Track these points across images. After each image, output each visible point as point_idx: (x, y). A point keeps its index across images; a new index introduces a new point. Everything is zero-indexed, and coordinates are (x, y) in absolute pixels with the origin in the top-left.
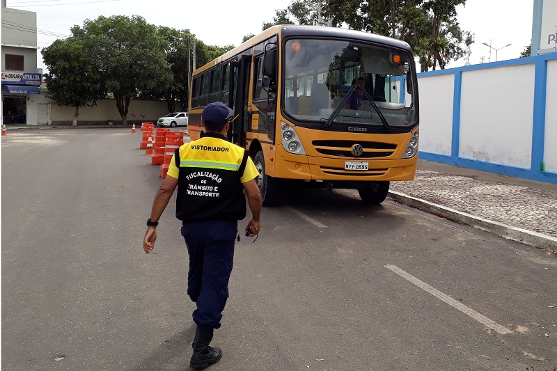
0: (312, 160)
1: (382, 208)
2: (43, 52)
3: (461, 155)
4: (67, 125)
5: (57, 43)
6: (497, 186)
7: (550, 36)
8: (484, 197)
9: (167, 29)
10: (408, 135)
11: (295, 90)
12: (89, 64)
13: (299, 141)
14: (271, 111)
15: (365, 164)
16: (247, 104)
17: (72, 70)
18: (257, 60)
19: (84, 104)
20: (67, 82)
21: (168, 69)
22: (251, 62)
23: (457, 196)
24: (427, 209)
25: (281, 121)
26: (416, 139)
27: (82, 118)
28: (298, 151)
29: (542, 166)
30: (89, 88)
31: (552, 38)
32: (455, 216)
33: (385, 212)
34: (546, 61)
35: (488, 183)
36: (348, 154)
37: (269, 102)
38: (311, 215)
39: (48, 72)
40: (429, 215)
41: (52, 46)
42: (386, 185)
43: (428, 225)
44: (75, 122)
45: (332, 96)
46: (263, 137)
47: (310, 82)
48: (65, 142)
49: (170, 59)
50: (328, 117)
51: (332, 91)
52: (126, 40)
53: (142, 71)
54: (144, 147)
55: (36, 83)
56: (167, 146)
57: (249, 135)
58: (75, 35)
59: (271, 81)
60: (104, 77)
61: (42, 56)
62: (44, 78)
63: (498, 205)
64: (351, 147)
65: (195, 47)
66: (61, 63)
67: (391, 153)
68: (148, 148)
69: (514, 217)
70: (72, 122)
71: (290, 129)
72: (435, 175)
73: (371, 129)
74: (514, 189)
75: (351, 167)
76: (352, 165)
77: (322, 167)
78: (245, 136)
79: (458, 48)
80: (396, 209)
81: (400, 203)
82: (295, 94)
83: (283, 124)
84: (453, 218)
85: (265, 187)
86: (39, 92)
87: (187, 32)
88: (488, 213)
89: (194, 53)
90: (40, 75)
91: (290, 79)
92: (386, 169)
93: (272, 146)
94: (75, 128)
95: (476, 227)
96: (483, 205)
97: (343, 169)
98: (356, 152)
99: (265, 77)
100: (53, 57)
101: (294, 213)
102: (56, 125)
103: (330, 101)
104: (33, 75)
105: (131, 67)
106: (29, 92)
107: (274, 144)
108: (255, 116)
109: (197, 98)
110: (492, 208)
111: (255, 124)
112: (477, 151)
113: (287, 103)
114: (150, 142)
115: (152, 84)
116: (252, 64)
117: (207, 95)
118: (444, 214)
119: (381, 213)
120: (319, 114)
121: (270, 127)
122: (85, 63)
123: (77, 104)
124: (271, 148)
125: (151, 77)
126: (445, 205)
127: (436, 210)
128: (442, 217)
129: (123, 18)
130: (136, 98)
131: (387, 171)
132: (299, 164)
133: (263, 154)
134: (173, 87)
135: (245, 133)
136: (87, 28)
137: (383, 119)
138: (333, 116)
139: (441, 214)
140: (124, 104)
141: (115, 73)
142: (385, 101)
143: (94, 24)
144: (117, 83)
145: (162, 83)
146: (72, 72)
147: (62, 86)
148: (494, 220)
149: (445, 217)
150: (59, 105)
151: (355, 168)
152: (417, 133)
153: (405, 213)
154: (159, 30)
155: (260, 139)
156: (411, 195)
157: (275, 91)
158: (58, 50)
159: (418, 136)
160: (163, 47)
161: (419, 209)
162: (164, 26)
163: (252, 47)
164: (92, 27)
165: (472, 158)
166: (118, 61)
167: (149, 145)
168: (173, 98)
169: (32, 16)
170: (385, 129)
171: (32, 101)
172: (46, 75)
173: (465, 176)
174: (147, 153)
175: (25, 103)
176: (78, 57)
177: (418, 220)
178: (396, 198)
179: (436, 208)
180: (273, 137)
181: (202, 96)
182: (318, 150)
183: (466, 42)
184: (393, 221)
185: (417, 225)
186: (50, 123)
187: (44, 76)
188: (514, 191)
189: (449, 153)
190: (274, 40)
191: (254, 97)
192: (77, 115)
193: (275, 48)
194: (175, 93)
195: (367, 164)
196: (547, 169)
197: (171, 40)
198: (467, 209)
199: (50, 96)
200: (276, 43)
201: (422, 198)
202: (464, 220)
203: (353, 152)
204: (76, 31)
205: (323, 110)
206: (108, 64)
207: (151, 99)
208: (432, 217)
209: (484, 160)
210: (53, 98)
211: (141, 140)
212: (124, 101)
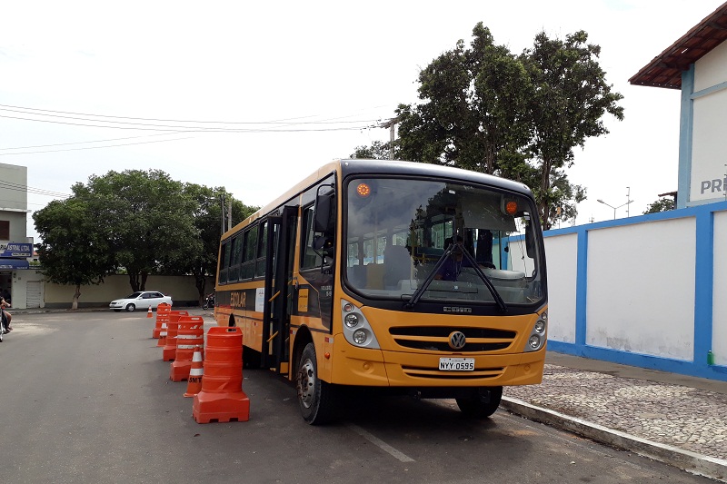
0: (389, 357)
1: (491, 424)
2: (34, 216)
3: (589, 343)
4: (66, 307)
5: (53, 204)
6: (650, 387)
7: (703, 183)
8: (638, 404)
9: (195, 187)
10: (532, 317)
11: (361, 256)
12: (95, 231)
13: (368, 327)
14: (326, 285)
15: (468, 362)
16: (292, 275)
17: (71, 238)
18: (306, 210)
19: (87, 282)
20: (64, 253)
21: (196, 237)
22: (297, 216)
23: (598, 403)
24: (559, 425)
25: (341, 299)
26: (544, 323)
27: (85, 298)
28: (367, 344)
29: (710, 357)
30: (94, 260)
31: (706, 185)
32: (604, 437)
33: (498, 430)
34: (712, 213)
35: (636, 383)
36: (443, 347)
37: (323, 272)
38: (387, 439)
39: (41, 241)
40: (564, 434)
41: (46, 209)
42: (498, 390)
43: (567, 452)
44: (75, 304)
45: (416, 264)
46: (315, 323)
47: (382, 245)
48: (55, 330)
49: (199, 223)
50: (413, 292)
51: (416, 255)
52: (144, 200)
53: (163, 239)
54: (156, 336)
55: (25, 255)
56: (180, 337)
57: (294, 320)
58: (77, 195)
59: (327, 242)
60: (113, 248)
61: (33, 221)
62: (35, 249)
63: (663, 416)
64: (448, 336)
65: (230, 208)
66: (58, 230)
67: (507, 345)
68: (161, 337)
69: (694, 437)
70: (71, 304)
71: (356, 310)
72: (557, 371)
73: (478, 310)
74: (679, 391)
75: (449, 366)
76: (450, 363)
77: (404, 367)
78: (289, 321)
79: (567, 206)
80: (512, 425)
81: (517, 414)
82: (361, 262)
83: (345, 303)
84: (601, 440)
85: (317, 396)
86: (27, 266)
87: (222, 190)
88: (654, 431)
89: (229, 215)
90: (31, 246)
91: (354, 243)
92: (500, 369)
93: (328, 335)
94: (75, 311)
95: (640, 454)
96: (641, 417)
97: (437, 369)
98: (456, 344)
99: (317, 234)
100: (47, 223)
101: (362, 436)
102: (50, 308)
103: (413, 269)
104: (21, 245)
105: (149, 234)
106: (15, 267)
107: (331, 332)
108: (303, 292)
109: (226, 270)
110: (656, 422)
111: (303, 305)
112: (612, 336)
113: (349, 273)
114: (164, 330)
115: (175, 255)
116: (299, 218)
117: (238, 266)
118: (586, 433)
119: (493, 433)
120: (400, 288)
121: (325, 308)
122: (89, 230)
123: (79, 282)
124: (327, 340)
125: (175, 246)
126: (585, 416)
127: (574, 427)
128: (584, 437)
129: (139, 173)
130: (154, 272)
131: (503, 372)
132: (369, 363)
133: (314, 348)
134: (204, 259)
135: (289, 317)
136: (93, 187)
137: (495, 295)
138: (421, 290)
139: (582, 433)
140: (140, 281)
141: (127, 242)
142: (495, 268)
143: (102, 181)
144: (130, 255)
145: (189, 254)
146: (71, 240)
147: (59, 259)
148: (666, 443)
149: (588, 438)
150: (54, 282)
151: (454, 368)
152: (545, 314)
153: (528, 433)
154: (186, 188)
155: (310, 326)
156: (532, 403)
157: (332, 255)
158: (54, 214)
159: (547, 319)
160: (190, 208)
161: (546, 424)
162: (192, 183)
163: (299, 194)
164: (99, 184)
165: (605, 346)
166: (131, 227)
167: (162, 334)
168: (204, 272)
169: (22, 171)
170: (499, 308)
171: (20, 279)
172: (38, 245)
173: (601, 372)
174: (159, 344)
175: (10, 281)
176: (80, 222)
177: (550, 444)
178: (511, 408)
179: (574, 423)
180: (329, 322)
181: (233, 267)
182: (397, 341)
183: (577, 198)
184: (513, 447)
185: (552, 453)
186: (42, 306)
187: (36, 246)
188: (677, 394)
189: (572, 339)
190: (331, 180)
191: (302, 265)
192: (78, 295)
193: (332, 192)
194: (205, 266)
195: (473, 361)
196: (718, 361)
197: (202, 200)
198: (620, 424)
199: (43, 271)
200: (334, 185)
201: (548, 406)
202: (619, 443)
203: (451, 344)
204: (78, 189)
205: (405, 283)
206: (119, 230)
207: (175, 274)
208: (571, 439)
209: (622, 349)
210: (47, 274)
211: (154, 327)
212: (140, 277)
